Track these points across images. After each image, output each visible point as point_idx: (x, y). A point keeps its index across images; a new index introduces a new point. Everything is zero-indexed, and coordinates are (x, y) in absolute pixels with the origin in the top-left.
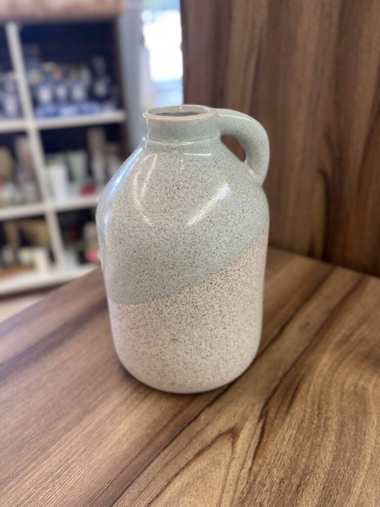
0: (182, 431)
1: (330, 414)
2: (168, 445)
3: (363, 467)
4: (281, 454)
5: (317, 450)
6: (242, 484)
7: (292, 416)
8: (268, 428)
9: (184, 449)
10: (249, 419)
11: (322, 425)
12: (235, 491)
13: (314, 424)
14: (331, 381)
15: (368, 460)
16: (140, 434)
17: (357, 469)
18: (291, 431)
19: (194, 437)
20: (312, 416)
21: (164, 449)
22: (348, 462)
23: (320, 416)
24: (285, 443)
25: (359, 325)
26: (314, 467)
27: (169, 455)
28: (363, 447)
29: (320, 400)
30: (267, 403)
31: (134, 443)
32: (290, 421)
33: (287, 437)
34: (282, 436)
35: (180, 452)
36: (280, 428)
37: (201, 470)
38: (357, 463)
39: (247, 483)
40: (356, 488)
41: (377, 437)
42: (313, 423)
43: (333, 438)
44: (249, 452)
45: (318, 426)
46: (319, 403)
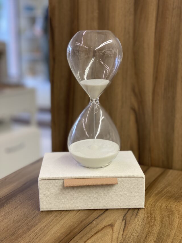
0: (85, 227)
1: (156, 216)
2: (80, 232)
3: (174, 229)
4: (136, 229)
5: (152, 227)
6: (120, 239)
7: (138, 218)
8: (127, 223)
9: (88, 232)
10: (118, 221)
11: (153, 219)
12: (117, 241)
14: (155, 206)
15: (176, 227)
16: (64, 231)
17: (171, 229)
18: (139, 222)
19: (92, 228)
20: (147, 217)
21: (79, 233)
22: (167, 228)
23: (152, 217)
24: (137, 226)
25: (166, 187)
26: (152, 231)
27: (82, 235)
28: (173, 224)
29: (151, 212)
30: (125, 215)
31: (62, 233)
32: (138, 219)
33: (137, 224)
34: (135, 224)
35: (87, 233)
36: (133, 222)
37: (99, 237)
38: (171, 228)
39: (122, 238)
40: (172, 235)
41: (179, 220)
42: (148, 219)
43: (159, 222)
44: (121, 230)
45: (151, 220)
46: (150, 213)
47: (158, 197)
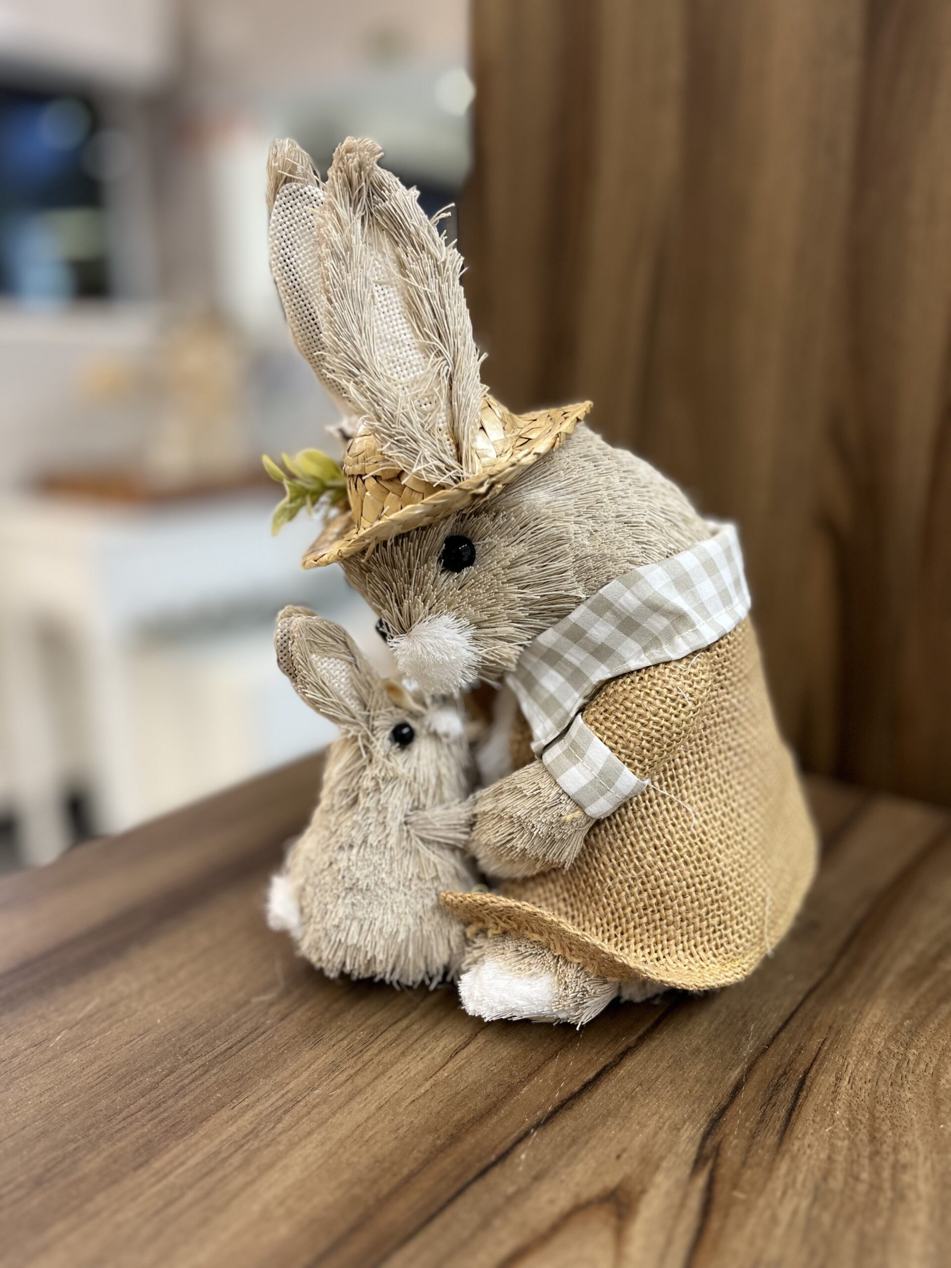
0: (460, 1192)
1: (905, 1155)
2: (415, 1232)
7: (794, 1158)
8: (723, 1192)
9: (465, 1243)
10: (664, 1164)
11: (887, 1185)
13: (863, 1181)
14: (899, 1067)
16: (332, 1199)
18: (795, 1200)
20: (852, 1162)
21: (401, 1244)
23: (878, 1159)
24: (779, 1231)
29: (873, 1117)
30: (715, 1122)
31: (311, 1223)
33: (784, 1216)
34: (767, 1214)
35: (452, 1253)
36: (760, 1192)
42: (857, 1179)
44: (669, 1259)
45: (875, 1188)
46: (872, 1126)
47: (917, 1003)
